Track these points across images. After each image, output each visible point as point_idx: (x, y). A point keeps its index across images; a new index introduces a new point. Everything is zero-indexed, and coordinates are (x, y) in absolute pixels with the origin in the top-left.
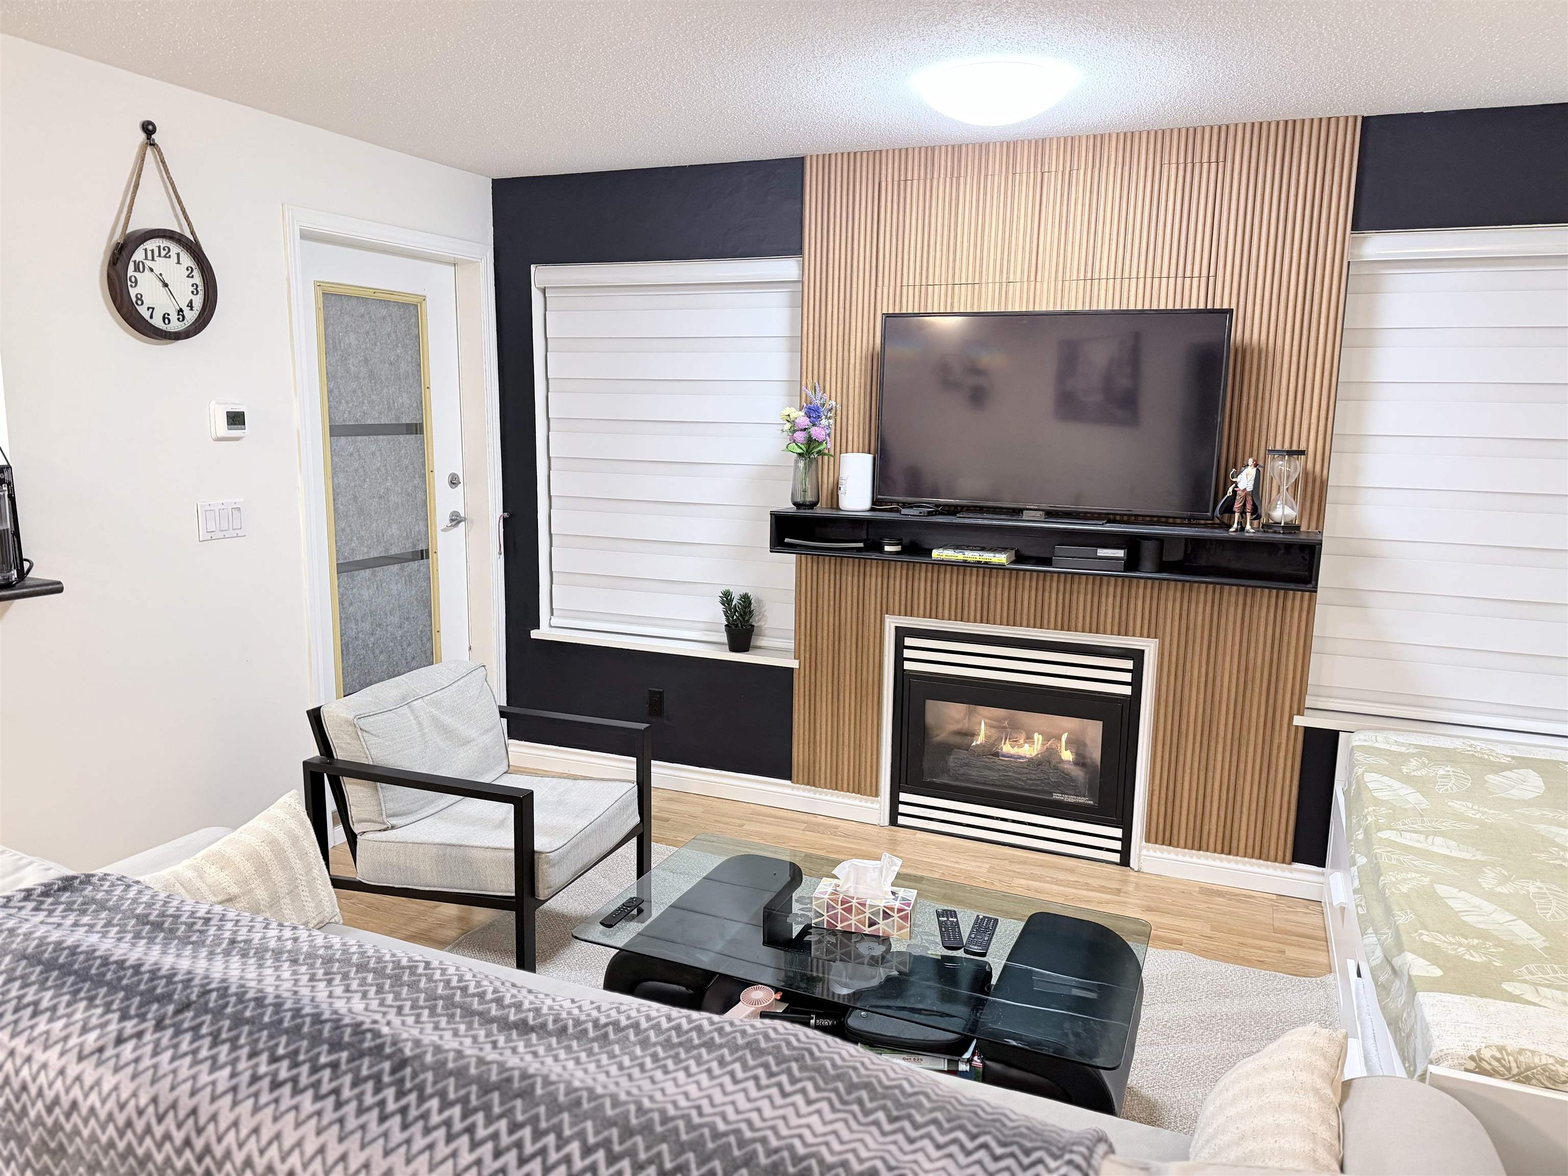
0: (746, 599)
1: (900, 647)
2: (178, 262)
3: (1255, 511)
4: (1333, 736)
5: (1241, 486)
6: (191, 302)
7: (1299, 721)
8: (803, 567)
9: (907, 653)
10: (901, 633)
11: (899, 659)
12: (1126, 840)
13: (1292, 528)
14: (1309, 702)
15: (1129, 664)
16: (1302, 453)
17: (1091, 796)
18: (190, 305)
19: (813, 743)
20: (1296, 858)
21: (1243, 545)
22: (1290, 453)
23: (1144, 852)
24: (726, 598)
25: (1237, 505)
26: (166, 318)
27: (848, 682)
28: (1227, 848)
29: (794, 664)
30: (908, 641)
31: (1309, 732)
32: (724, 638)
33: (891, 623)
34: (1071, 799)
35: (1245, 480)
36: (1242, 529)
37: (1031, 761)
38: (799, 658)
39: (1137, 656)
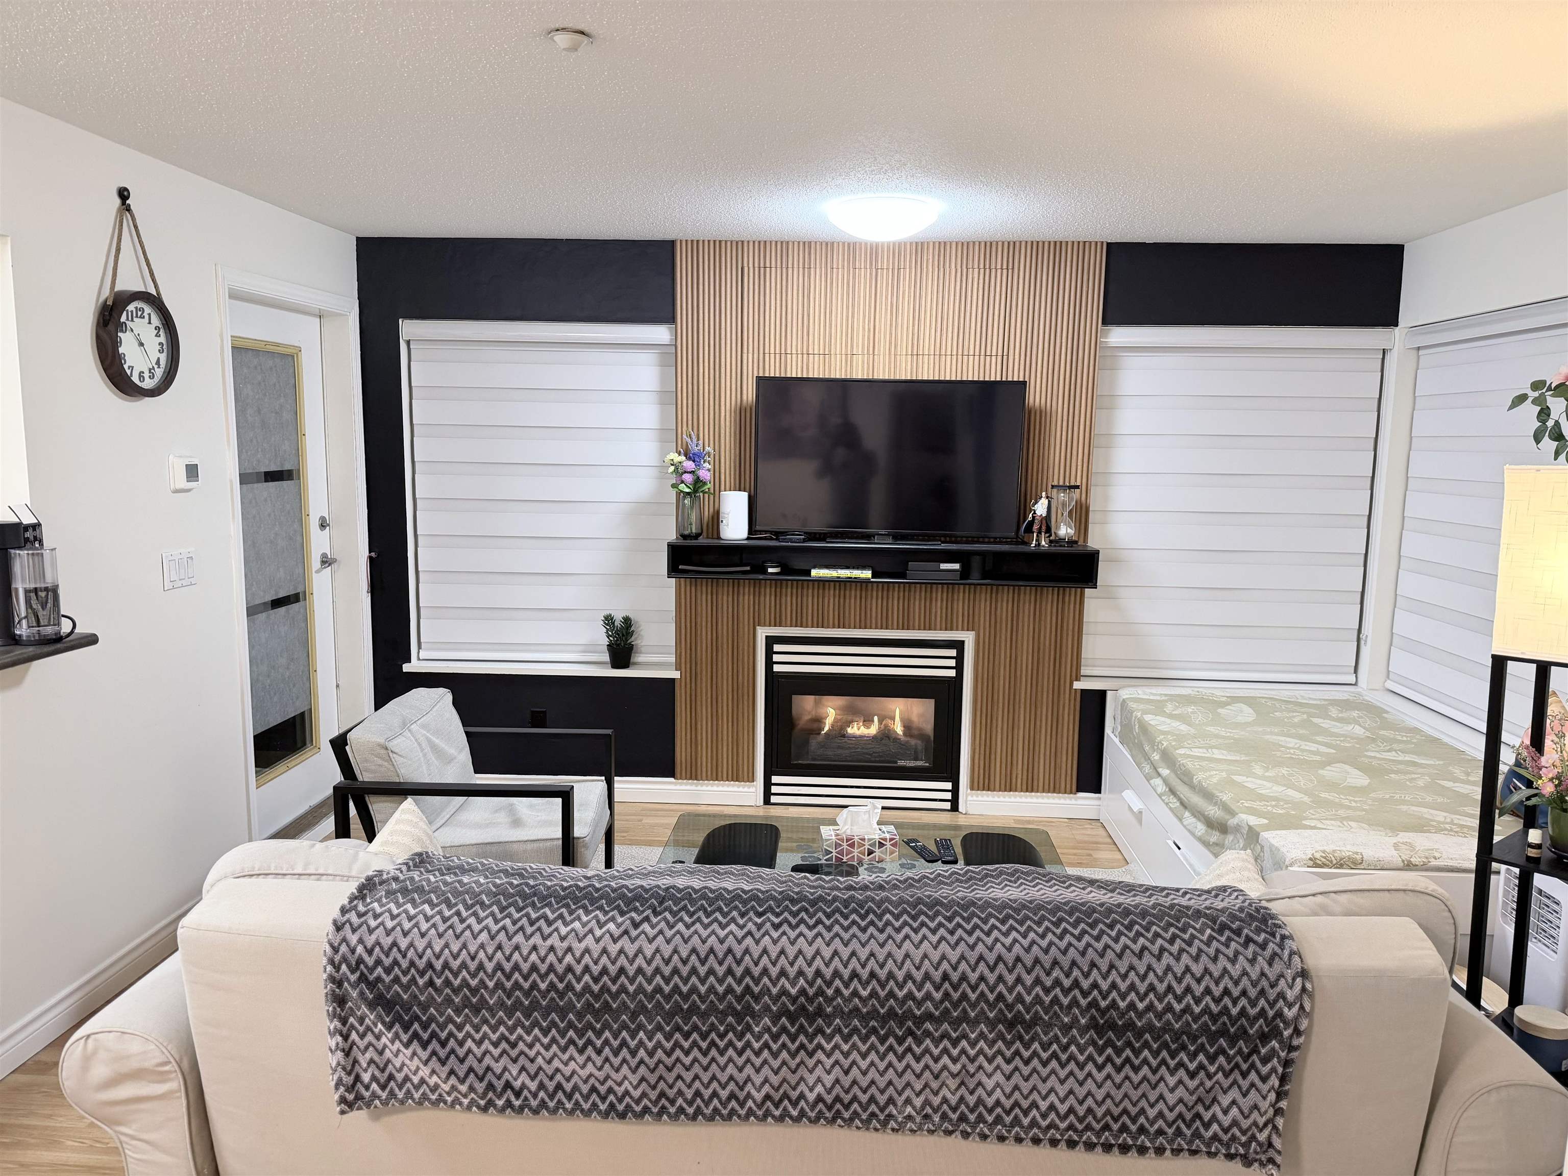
0: (627, 621)
1: (769, 653)
2: (150, 323)
3: (1048, 530)
4: (1102, 694)
5: (1038, 513)
6: (159, 359)
7: (1078, 685)
8: (683, 590)
9: (776, 658)
10: (771, 641)
11: (769, 663)
12: (955, 791)
13: (1072, 543)
14: (1084, 671)
15: (953, 653)
16: (1077, 487)
17: (927, 761)
18: (158, 363)
19: (694, 742)
20: (1080, 789)
21: (1039, 556)
22: (1071, 487)
23: (970, 798)
24: (609, 620)
25: (1035, 527)
26: (141, 376)
27: (725, 686)
28: (1030, 788)
29: (676, 675)
30: (777, 648)
31: (1083, 692)
32: (606, 657)
33: (762, 633)
34: (912, 764)
35: (1041, 508)
36: (1039, 545)
37: (874, 738)
38: (680, 670)
39: (959, 646)
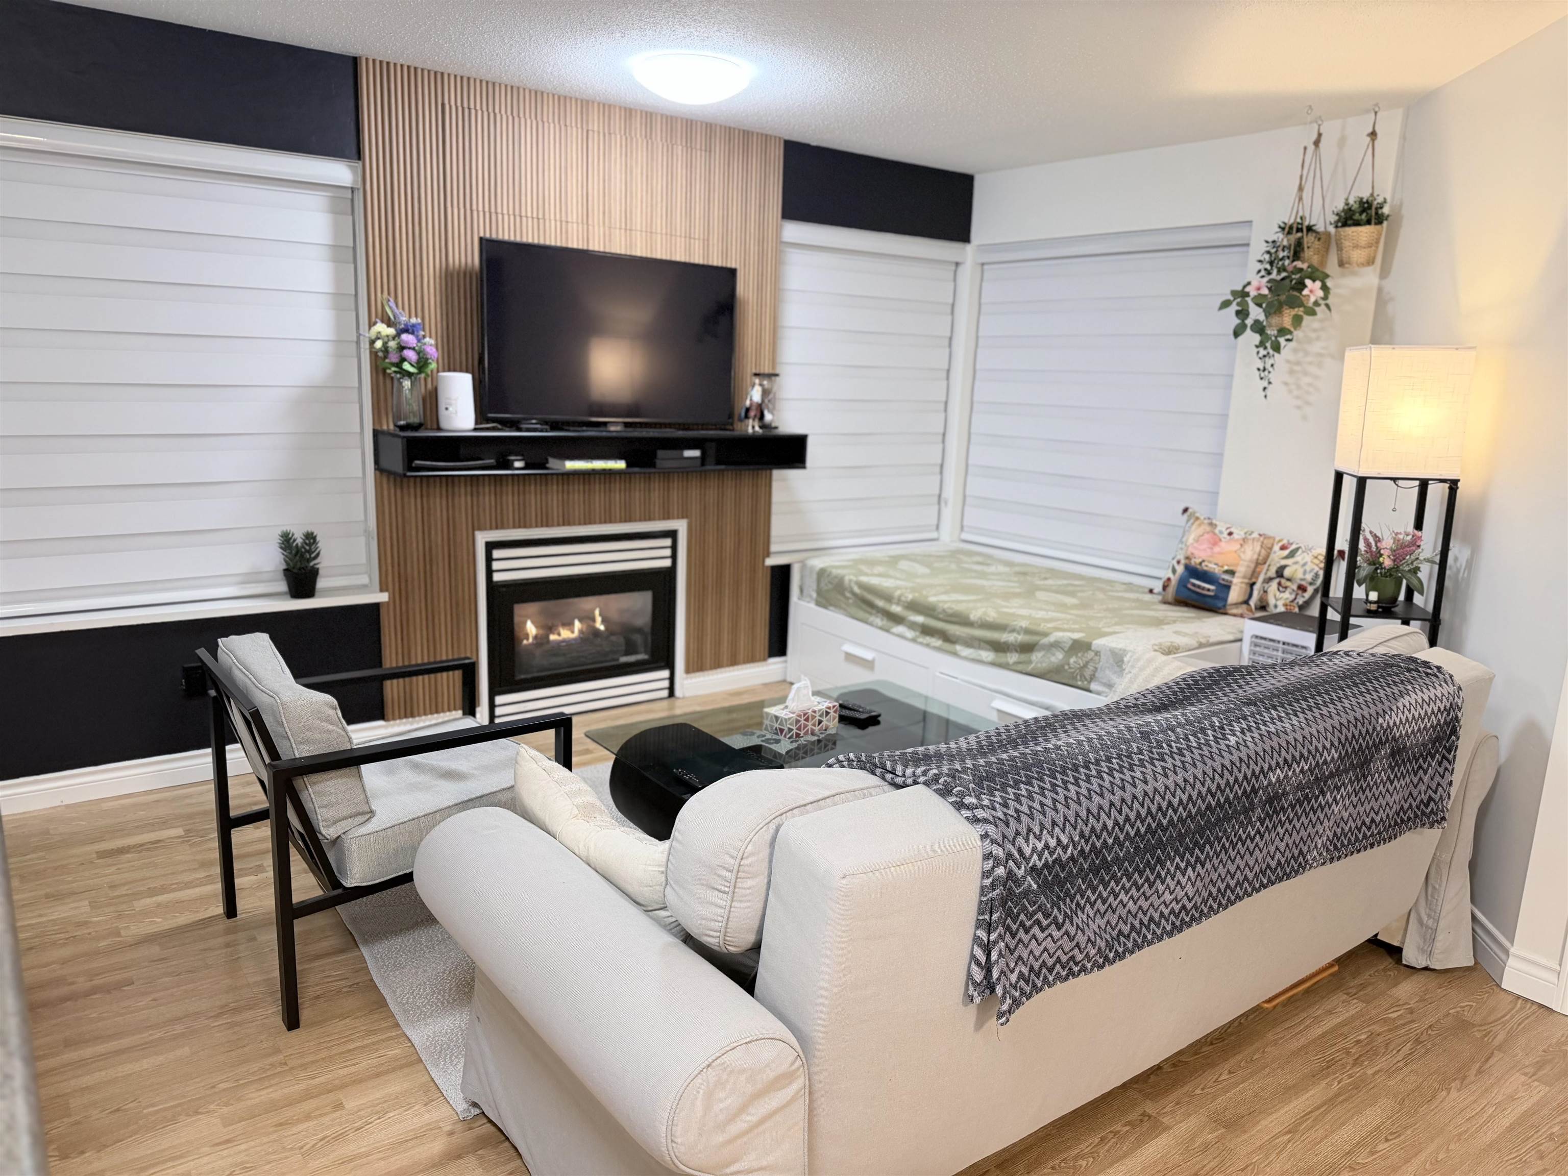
0: (310, 538)
1: (489, 559)
4: (787, 569)
5: (755, 399)
7: (768, 562)
9: (496, 565)
10: (491, 546)
11: (489, 572)
12: (672, 679)
14: (772, 548)
15: (668, 542)
16: (776, 375)
17: (646, 652)
20: (770, 655)
22: (770, 375)
23: (686, 682)
24: (286, 541)
25: (752, 413)
29: (383, 597)
30: (496, 554)
31: (773, 567)
32: (283, 587)
33: (482, 538)
34: (633, 658)
35: (755, 395)
36: (754, 429)
38: (387, 590)
39: (672, 534)
